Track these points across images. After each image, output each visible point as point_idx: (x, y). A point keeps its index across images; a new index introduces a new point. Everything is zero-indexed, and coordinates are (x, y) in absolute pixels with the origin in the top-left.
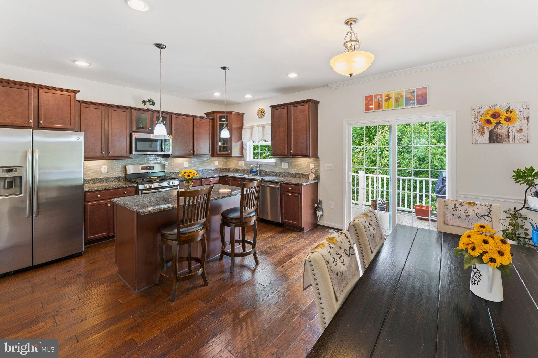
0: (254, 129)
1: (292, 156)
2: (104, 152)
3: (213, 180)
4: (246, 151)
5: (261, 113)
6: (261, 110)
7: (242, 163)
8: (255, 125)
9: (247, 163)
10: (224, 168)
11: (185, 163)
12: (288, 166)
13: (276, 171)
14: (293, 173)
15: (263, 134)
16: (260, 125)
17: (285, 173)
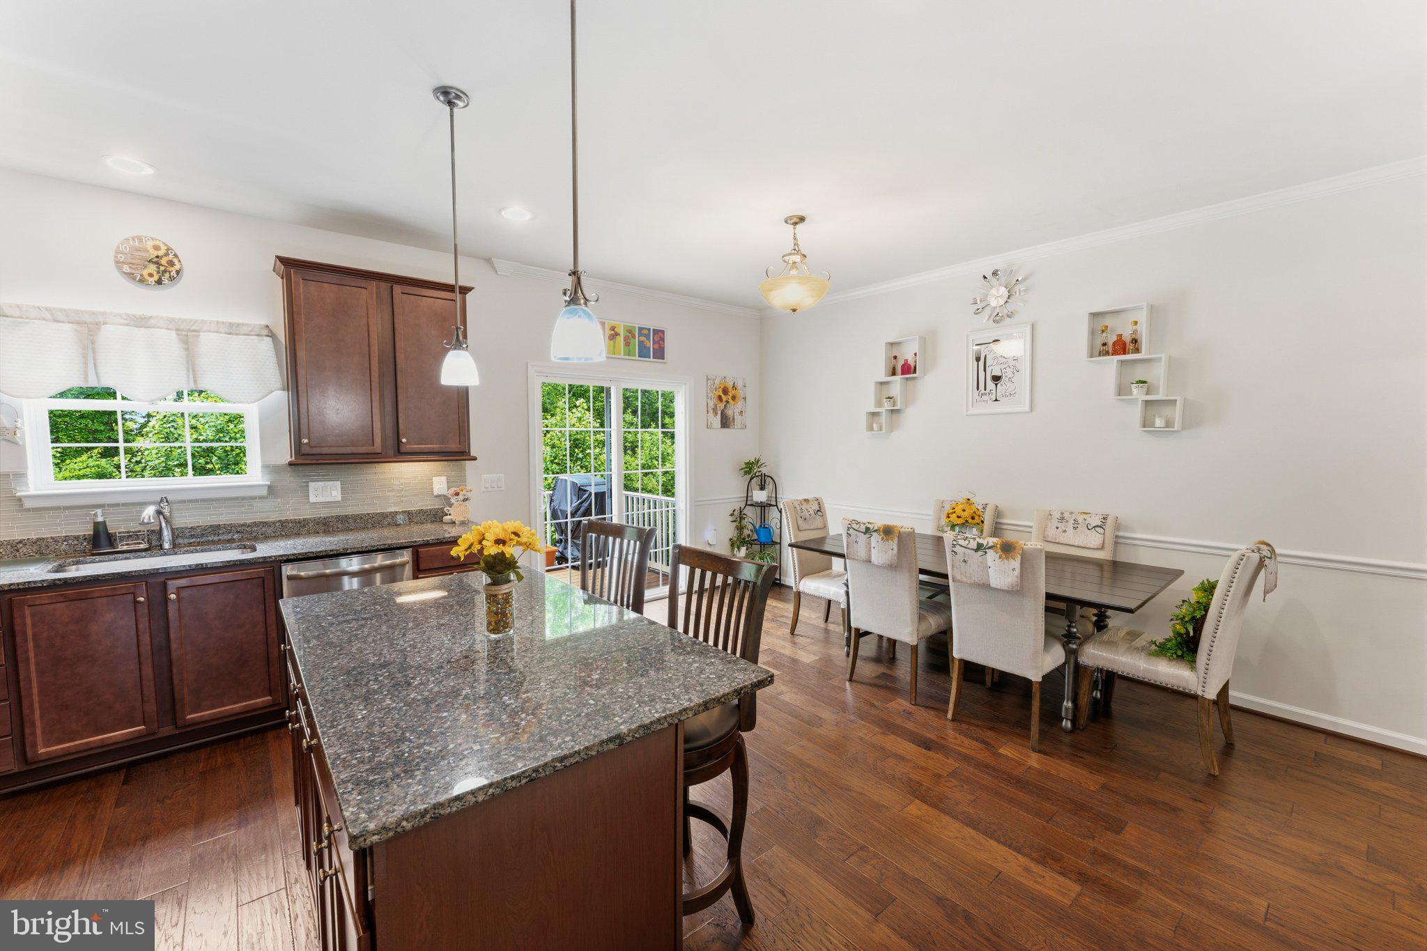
6: (150, 247)
8: (118, 315)
9: (29, 504)
12: (342, 494)
13: (278, 519)
14: (368, 514)
15: (188, 362)
16: (162, 318)
17: (328, 517)
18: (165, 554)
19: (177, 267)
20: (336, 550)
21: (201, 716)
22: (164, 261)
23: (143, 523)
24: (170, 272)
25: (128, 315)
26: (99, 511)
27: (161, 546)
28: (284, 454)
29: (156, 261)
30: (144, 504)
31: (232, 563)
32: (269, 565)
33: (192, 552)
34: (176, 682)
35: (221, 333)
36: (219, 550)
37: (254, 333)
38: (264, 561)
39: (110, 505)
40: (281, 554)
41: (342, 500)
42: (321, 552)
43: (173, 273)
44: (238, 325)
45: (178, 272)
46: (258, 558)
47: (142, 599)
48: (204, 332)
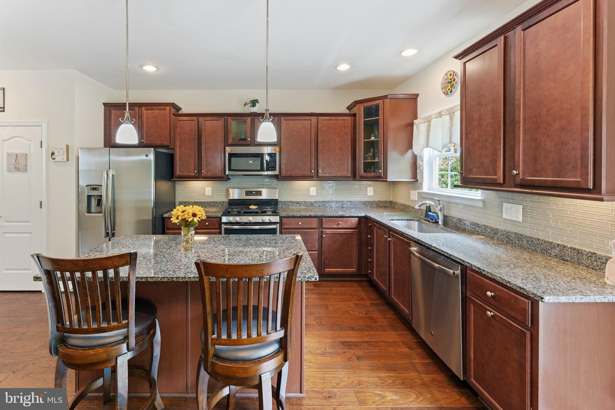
0: (433, 121)
1: (522, 186)
3: (345, 221)
4: (421, 170)
5: (448, 83)
6: (449, 76)
7: (414, 195)
8: (435, 114)
10: (386, 202)
11: (311, 189)
12: (522, 217)
13: (484, 224)
15: (451, 130)
16: (447, 110)
21: (395, 299)
22: (452, 80)
24: (454, 85)
25: (437, 113)
27: (438, 223)
29: (450, 82)
38: (408, 237)
41: (522, 221)
45: (456, 83)
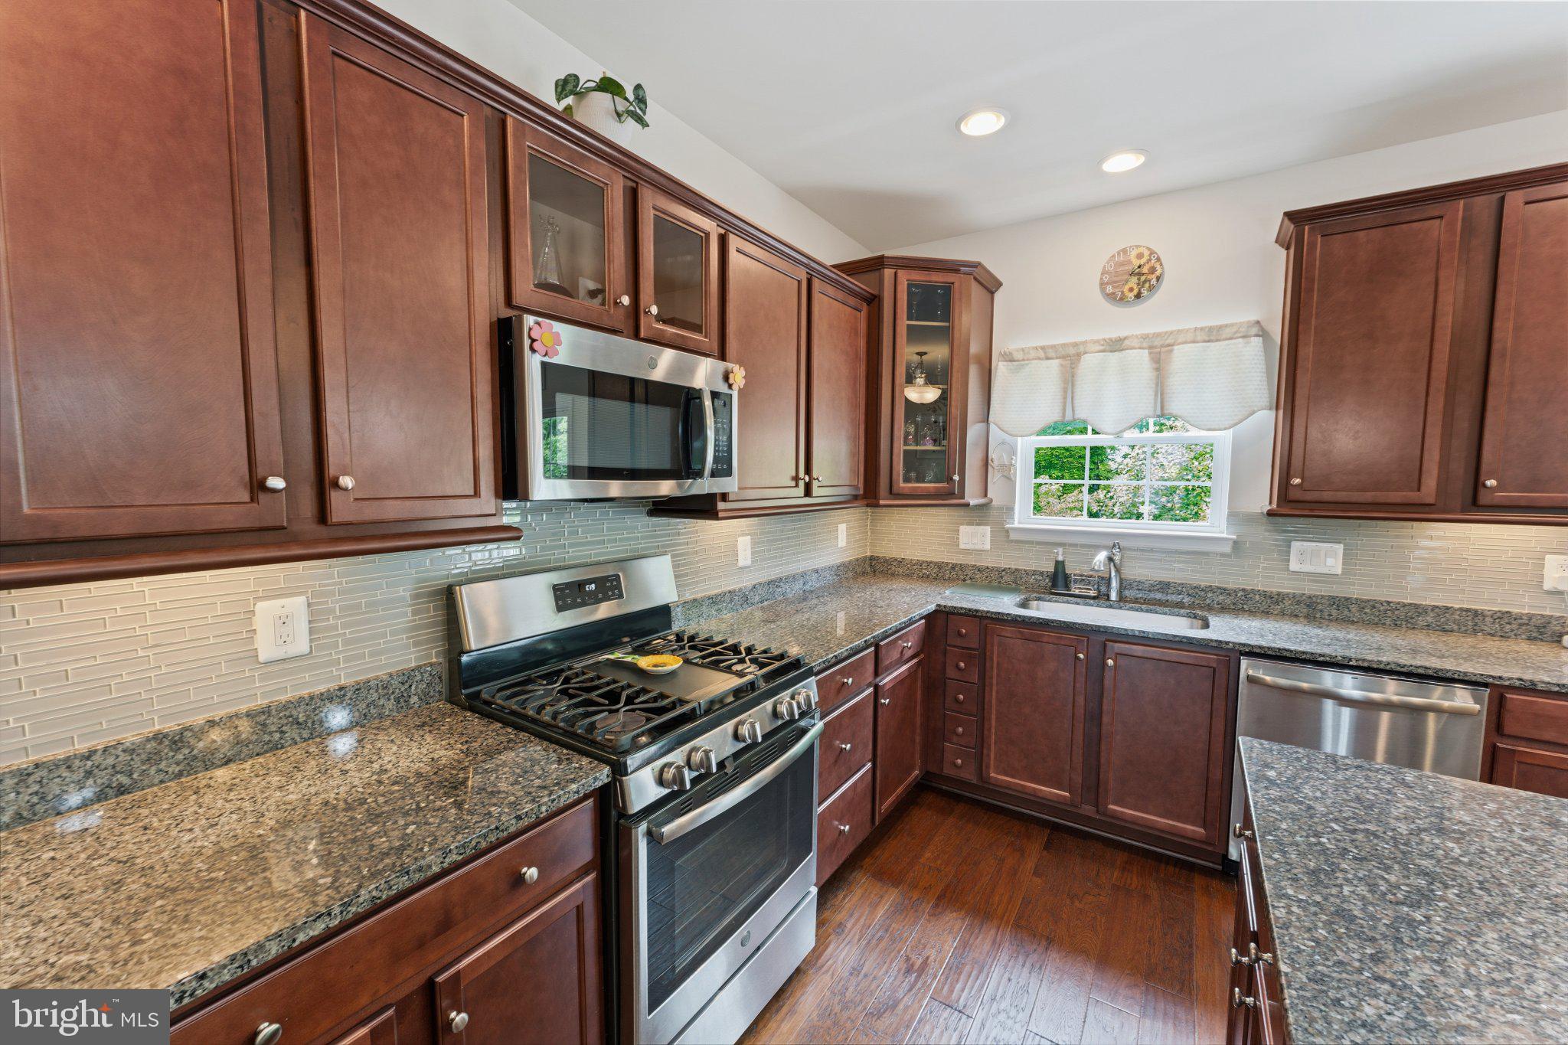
0: (1088, 360)
2: (276, 483)
3: (909, 637)
4: (1007, 476)
5: (1130, 274)
6: (1134, 256)
7: (975, 537)
8: (1096, 342)
9: (1013, 536)
10: (865, 559)
12: (1343, 564)
13: (1242, 587)
14: (1389, 603)
15: (1157, 385)
16: (1137, 336)
17: (1317, 597)
18: (1111, 607)
19: (1158, 273)
20: (1330, 656)
21: (1122, 812)
22: (1145, 270)
23: (1093, 570)
24: (1150, 281)
25: (1104, 340)
26: (1061, 550)
27: (1108, 596)
28: (1261, 498)
29: (1137, 273)
30: (1098, 548)
31: (1177, 639)
32: (1223, 653)
33: (1137, 610)
34: (1103, 760)
35: (1198, 342)
36: (1165, 614)
37: (1239, 335)
38: (1219, 646)
39: (1071, 545)
40: (1242, 642)
41: (1343, 573)
42: (1303, 653)
43: (1154, 282)
44: (1220, 327)
45: (1158, 279)
46: (1212, 641)
47: (1081, 656)
48: (1179, 344)
